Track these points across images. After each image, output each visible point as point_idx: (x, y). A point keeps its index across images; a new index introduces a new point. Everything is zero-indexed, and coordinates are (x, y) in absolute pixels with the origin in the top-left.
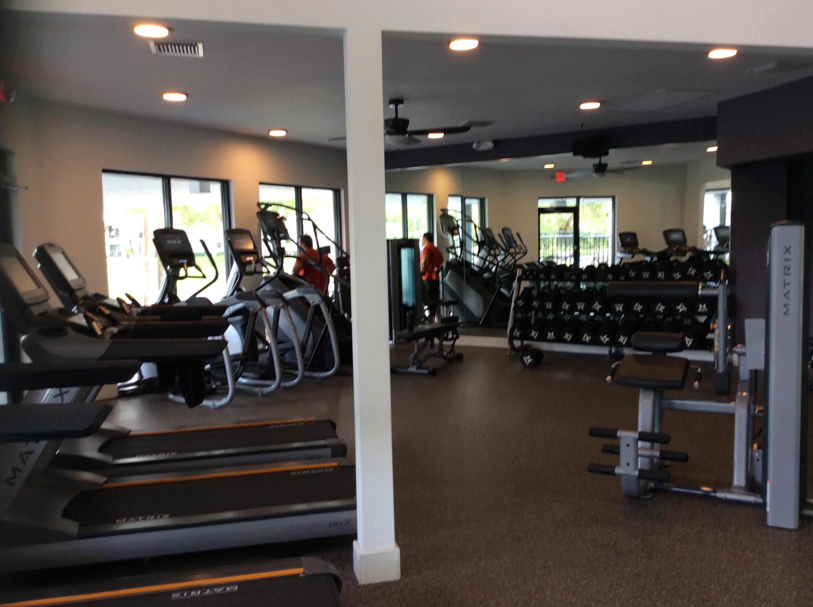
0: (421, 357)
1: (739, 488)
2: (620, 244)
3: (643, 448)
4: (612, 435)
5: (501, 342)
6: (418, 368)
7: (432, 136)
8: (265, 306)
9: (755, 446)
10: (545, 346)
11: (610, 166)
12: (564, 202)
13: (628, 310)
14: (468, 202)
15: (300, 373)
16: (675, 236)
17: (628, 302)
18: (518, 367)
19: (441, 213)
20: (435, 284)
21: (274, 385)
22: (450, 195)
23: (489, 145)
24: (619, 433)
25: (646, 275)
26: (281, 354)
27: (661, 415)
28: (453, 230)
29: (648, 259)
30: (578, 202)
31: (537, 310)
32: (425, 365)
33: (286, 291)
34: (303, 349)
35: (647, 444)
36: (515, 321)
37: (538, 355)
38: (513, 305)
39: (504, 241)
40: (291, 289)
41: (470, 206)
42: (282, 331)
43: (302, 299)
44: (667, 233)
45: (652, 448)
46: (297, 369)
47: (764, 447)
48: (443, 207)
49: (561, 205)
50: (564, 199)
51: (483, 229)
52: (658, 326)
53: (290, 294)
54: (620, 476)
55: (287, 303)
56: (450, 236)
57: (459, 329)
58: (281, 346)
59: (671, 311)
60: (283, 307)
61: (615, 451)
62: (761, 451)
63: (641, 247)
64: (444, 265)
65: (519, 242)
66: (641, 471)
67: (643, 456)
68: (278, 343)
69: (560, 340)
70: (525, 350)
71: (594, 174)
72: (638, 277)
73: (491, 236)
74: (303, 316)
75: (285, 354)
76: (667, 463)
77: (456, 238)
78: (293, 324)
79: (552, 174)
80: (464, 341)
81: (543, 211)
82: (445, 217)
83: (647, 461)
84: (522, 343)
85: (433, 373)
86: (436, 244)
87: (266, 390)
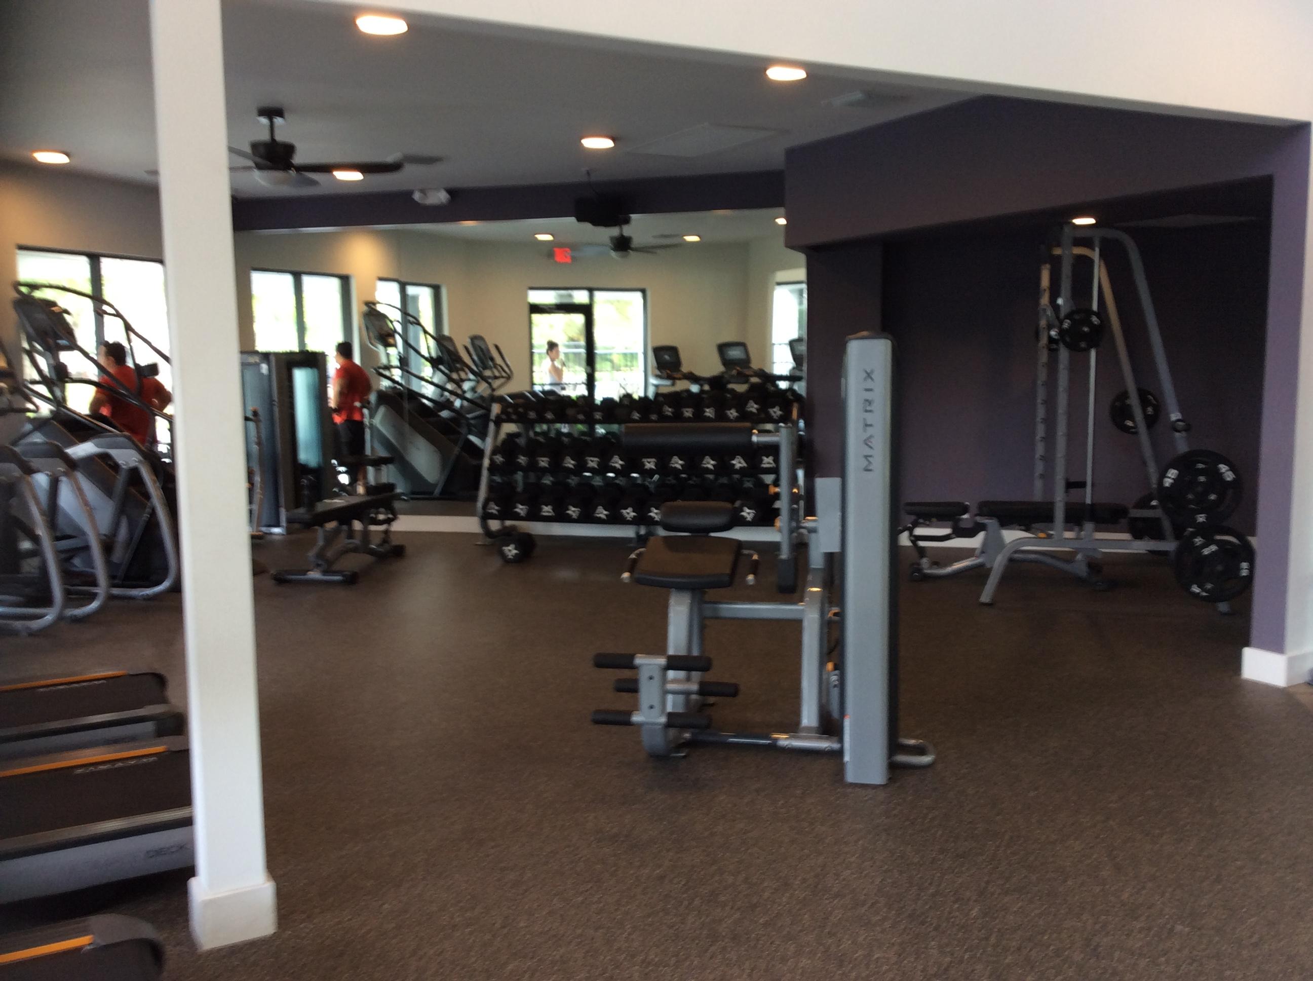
0: (329, 554)
1: (808, 729)
2: (655, 364)
3: (675, 681)
4: (627, 662)
5: (469, 524)
6: (325, 572)
7: (341, 175)
8: (29, 471)
9: (830, 666)
10: (538, 528)
11: (637, 241)
12: (570, 296)
13: (663, 467)
14: (411, 290)
15: (102, 589)
16: (735, 353)
17: (663, 454)
18: (495, 563)
19: (365, 308)
20: (356, 429)
21: (50, 616)
22: (381, 279)
23: (442, 197)
24: (639, 660)
25: (688, 413)
26: (65, 558)
27: (703, 628)
28: (386, 337)
29: (695, 388)
30: (591, 297)
31: (525, 470)
32: (336, 567)
33: (72, 444)
34: (108, 547)
35: (681, 674)
36: (491, 487)
37: (527, 543)
38: (486, 462)
39: (475, 358)
40: (83, 440)
41: (415, 298)
42: (66, 515)
43: (105, 458)
44: (722, 348)
45: (688, 679)
46: (94, 584)
47: (840, 667)
48: (370, 299)
49: (566, 301)
50: (570, 292)
51: (440, 339)
52: (706, 492)
53: (83, 450)
54: (640, 725)
55: (72, 464)
56: (381, 348)
57: (397, 505)
58: (65, 544)
59: (724, 468)
60: (66, 474)
61: (631, 688)
62: (837, 672)
63: (685, 369)
64: (373, 398)
65: (499, 361)
66: (670, 715)
67: (674, 693)
68: (58, 538)
69: (561, 517)
70: (507, 536)
71: (613, 254)
72: (678, 417)
73: (451, 348)
74: (107, 488)
75: (71, 558)
76: (712, 700)
77: (392, 351)
78: (86, 503)
79: (548, 251)
80: (405, 524)
81: (536, 309)
82: (373, 315)
83: (681, 698)
84: (503, 524)
85: (351, 580)
86: (357, 360)
87: (36, 624)
